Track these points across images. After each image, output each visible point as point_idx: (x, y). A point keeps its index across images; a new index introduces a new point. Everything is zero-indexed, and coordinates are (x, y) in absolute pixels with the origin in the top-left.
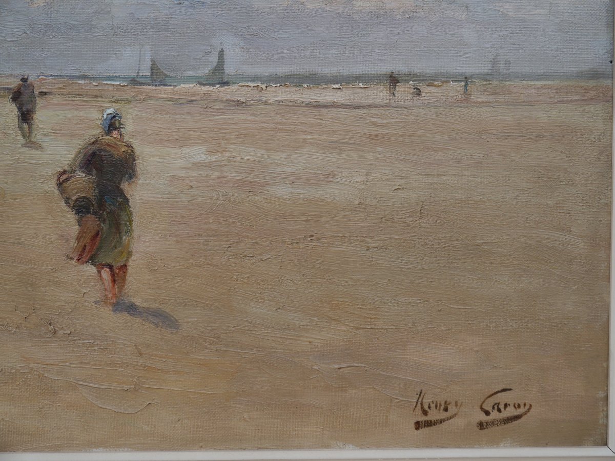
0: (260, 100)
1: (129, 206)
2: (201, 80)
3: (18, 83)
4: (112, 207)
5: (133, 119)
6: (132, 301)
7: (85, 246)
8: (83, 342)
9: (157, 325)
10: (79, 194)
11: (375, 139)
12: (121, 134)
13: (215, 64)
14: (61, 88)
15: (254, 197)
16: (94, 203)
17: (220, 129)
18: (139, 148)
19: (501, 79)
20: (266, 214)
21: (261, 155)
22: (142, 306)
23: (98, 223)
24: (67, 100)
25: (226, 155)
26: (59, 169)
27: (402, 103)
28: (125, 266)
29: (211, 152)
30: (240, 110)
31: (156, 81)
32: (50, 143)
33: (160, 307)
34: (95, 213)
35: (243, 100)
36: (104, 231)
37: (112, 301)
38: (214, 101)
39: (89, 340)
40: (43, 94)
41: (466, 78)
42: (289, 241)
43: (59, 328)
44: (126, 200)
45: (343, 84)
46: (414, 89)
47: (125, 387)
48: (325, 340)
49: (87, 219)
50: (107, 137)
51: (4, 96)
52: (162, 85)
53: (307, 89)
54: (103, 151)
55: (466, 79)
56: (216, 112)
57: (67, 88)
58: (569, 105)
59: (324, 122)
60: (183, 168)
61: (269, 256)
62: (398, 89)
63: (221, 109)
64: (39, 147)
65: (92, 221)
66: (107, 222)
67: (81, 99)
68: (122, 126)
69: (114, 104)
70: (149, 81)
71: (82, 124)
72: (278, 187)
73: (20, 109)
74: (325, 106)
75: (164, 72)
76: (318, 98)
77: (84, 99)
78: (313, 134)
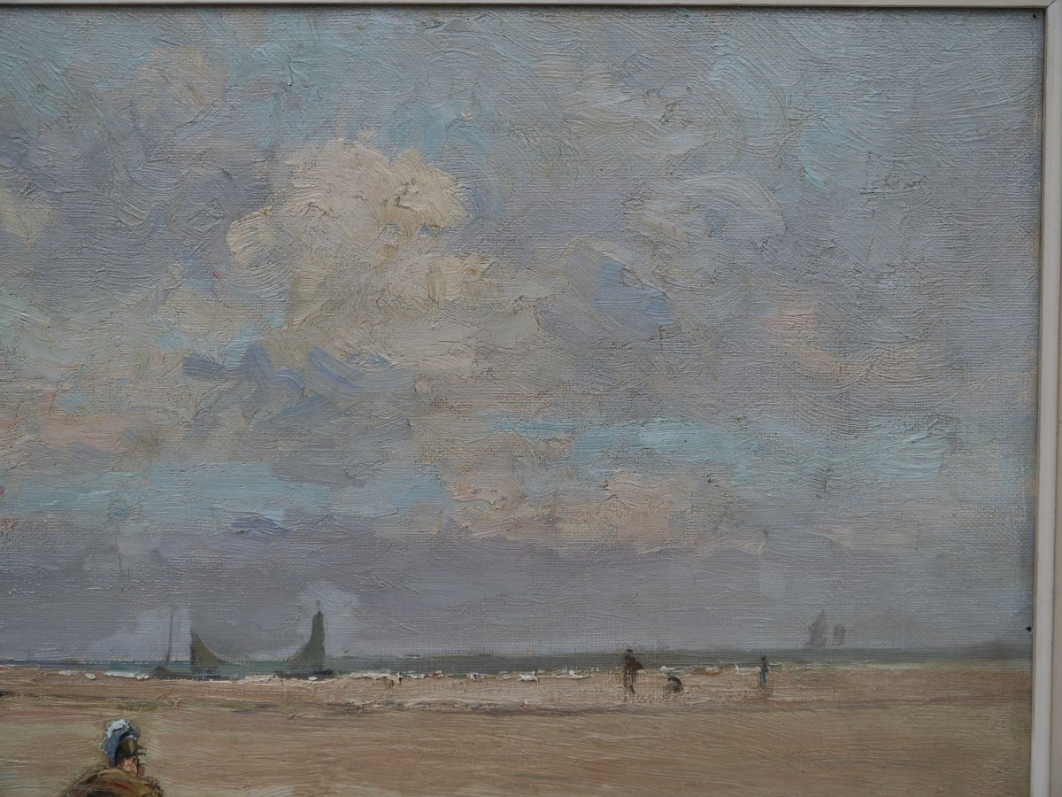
0: (388, 703)
5: (160, 737)
11: (598, 770)
12: (138, 765)
13: (307, 640)
14: (29, 685)
17: (318, 754)
18: (170, 790)
19: (827, 660)
24: (39, 706)
27: (648, 705)
29: (302, 795)
30: (353, 720)
31: (200, 672)
35: (357, 702)
38: (307, 704)
41: (763, 659)
45: (539, 672)
46: (669, 680)
50: (115, 770)
52: (211, 677)
53: (475, 681)
54: (107, 794)
55: (764, 661)
56: (309, 725)
57: (40, 683)
58: (951, 707)
59: (505, 740)
62: (639, 680)
63: (321, 720)
67: (65, 702)
68: (140, 751)
69: (125, 712)
70: (187, 670)
71: (67, 748)
74: (507, 712)
75: (216, 654)
76: (494, 697)
77: (73, 703)
78: (485, 762)
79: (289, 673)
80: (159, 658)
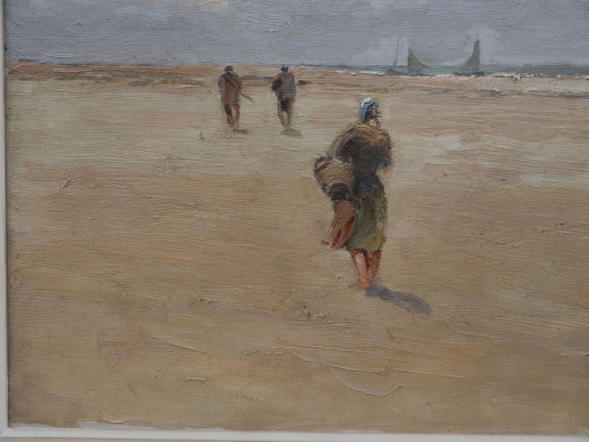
0: (514, 91)
1: (384, 192)
2: (456, 70)
3: (279, 72)
4: (367, 193)
5: (390, 107)
6: (385, 286)
7: (340, 231)
8: (336, 325)
9: (409, 310)
10: (335, 181)
12: (377, 123)
13: (470, 55)
14: (320, 77)
15: (506, 185)
16: (349, 190)
17: (475, 118)
18: (396, 137)
20: (518, 202)
21: (514, 145)
22: (394, 290)
23: (353, 209)
24: (325, 89)
25: (480, 144)
26: (317, 156)
28: (379, 251)
29: (465, 141)
30: (494, 100)
31: (412, 71)
32: (308, 130)
33: (412, 292)
34: (350, 200)
35: (497, 90)
36: (359, 217)
37: (365, 286)
38: (470, 91)
39: (341, 323)
40: (302, 83)
42: (540, 229)
43: (313, 311)
44: (382, 187)
47: (376, 370)
48: (574, 327)
49: (342, 205)
50: (364, 125)
51: (265, 85)
52: (418, 75)
53: (561, 79)
54: (360, 138)
56: (471, 102)
57: (326, 77)
59: (576, 112)
60: (438, 156)
61: (520, 244)
63: (476, 99)
64: (298, 134)
65: (347, 207)
66: (362, 208)
67: (339, 88)
68: (378, 115)
69: (371, 93)
71: (339, 112)
72: (531, 176)
73: (280, 97)
74: (578, 97)
75: (421, 62)
76: (571, 89)
77: (342, 88)
78: (565, 124)
79: (460, 73)
80: (390, 64)
